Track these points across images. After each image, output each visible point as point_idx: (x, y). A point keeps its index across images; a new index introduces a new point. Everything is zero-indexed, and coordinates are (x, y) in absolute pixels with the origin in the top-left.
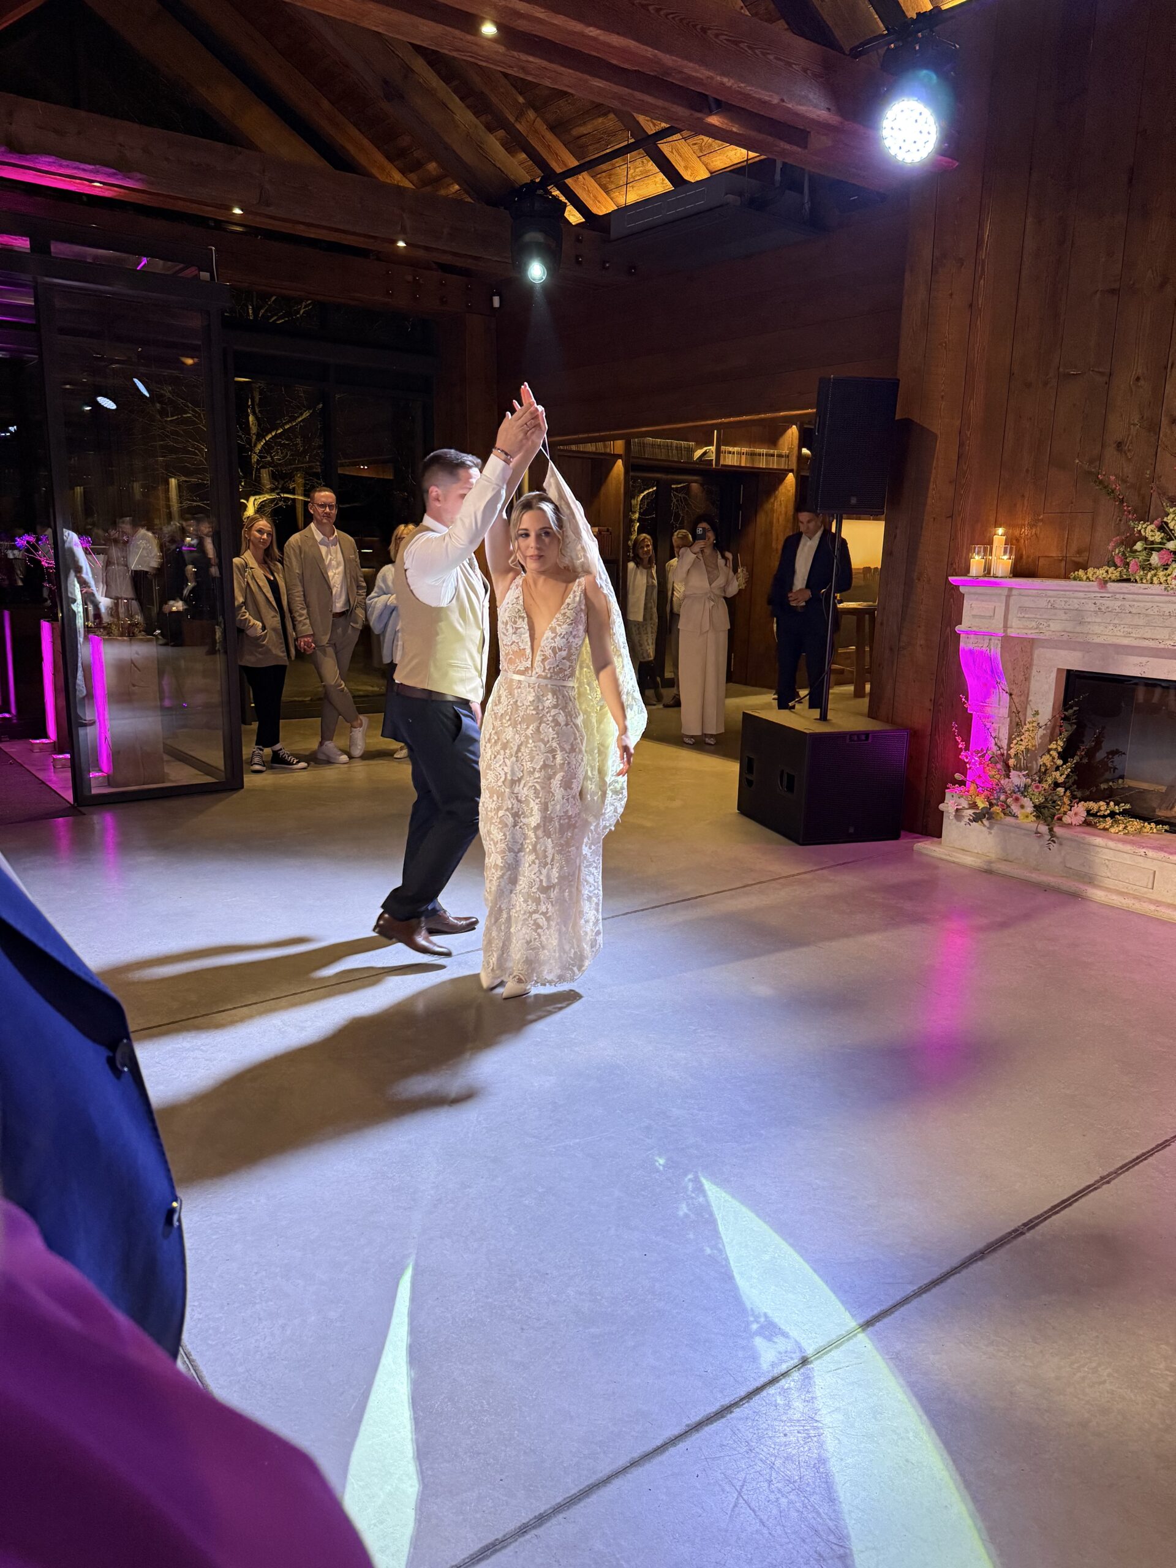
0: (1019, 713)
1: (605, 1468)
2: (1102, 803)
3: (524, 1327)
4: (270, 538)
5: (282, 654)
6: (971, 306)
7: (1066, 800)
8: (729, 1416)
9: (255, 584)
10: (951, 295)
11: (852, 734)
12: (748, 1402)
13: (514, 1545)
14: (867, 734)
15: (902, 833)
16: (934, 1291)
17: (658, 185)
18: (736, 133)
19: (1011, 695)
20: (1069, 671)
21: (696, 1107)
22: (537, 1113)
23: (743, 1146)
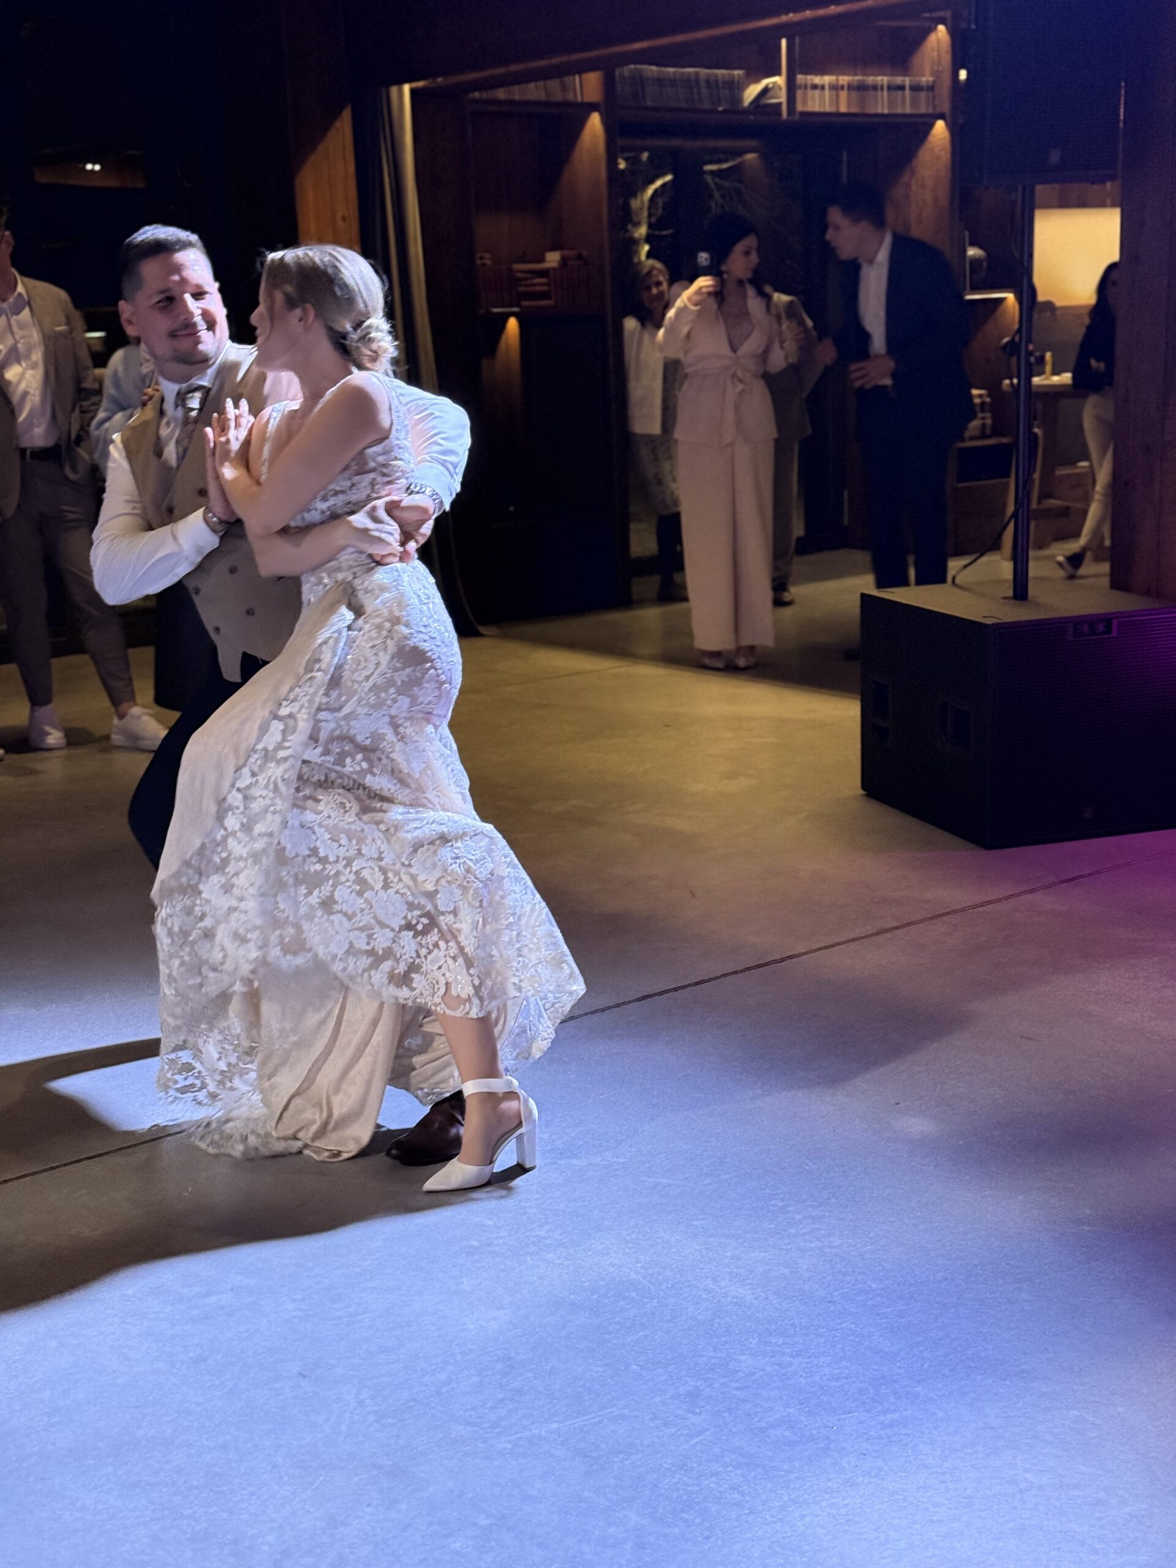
11: (1076, 622)
14: (1107, 620)
21: (787, 1351)
22: (474, 1379)
23: (881, 1418)
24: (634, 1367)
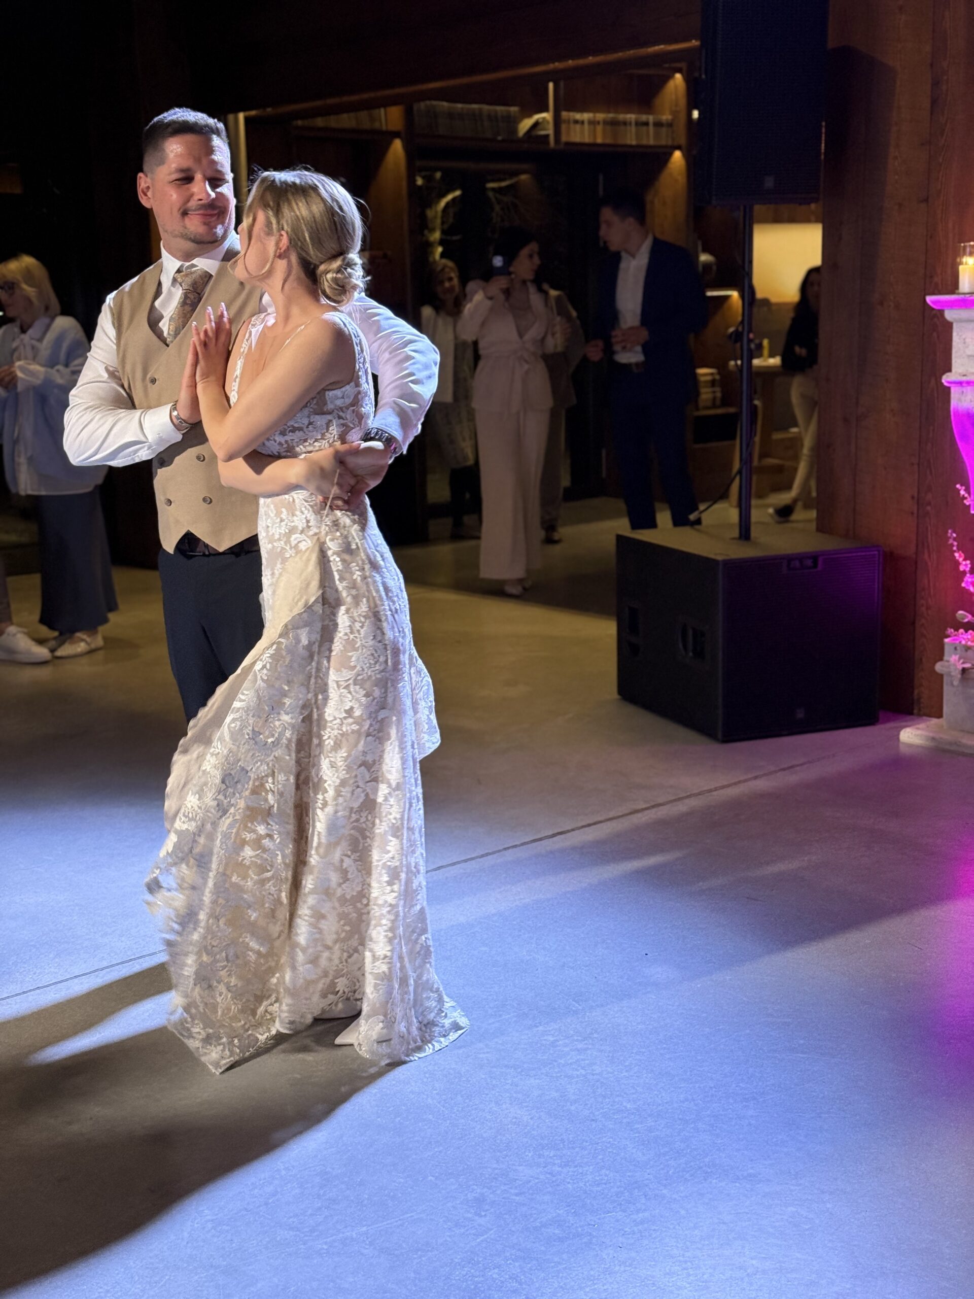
11: (789, 559)
14: (814, 557)
21: (556, 1162)
22: (297, 1191)
23: (634, 1217)
24: (430, 1178)
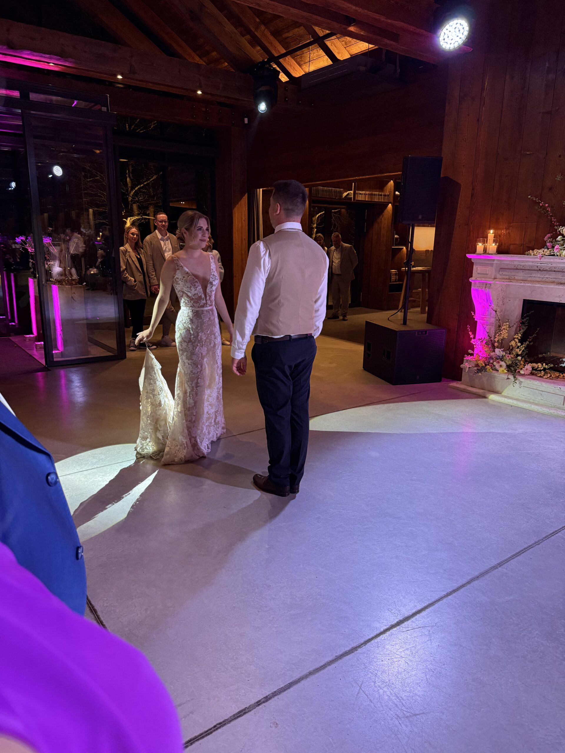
0: (500, 320)
1: (296, 676)
2: (539, 364)
3: (260, 610)
4: (138, 237)
5: (143, 294)
6: (478, 120)
7: (522, 362)
8: (356, 652)
9: (131, 260)
10: (468, 115)
11: (419, 331)
12: (365, 645)
13: (254, 710)
14: (426, 331)
15: (442, 379)
16: (454, 594)
17: (325, 62)
18: (362, 35)
19: (496, 311)
20: (524, 300)
